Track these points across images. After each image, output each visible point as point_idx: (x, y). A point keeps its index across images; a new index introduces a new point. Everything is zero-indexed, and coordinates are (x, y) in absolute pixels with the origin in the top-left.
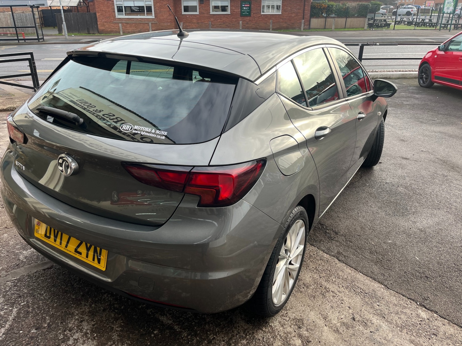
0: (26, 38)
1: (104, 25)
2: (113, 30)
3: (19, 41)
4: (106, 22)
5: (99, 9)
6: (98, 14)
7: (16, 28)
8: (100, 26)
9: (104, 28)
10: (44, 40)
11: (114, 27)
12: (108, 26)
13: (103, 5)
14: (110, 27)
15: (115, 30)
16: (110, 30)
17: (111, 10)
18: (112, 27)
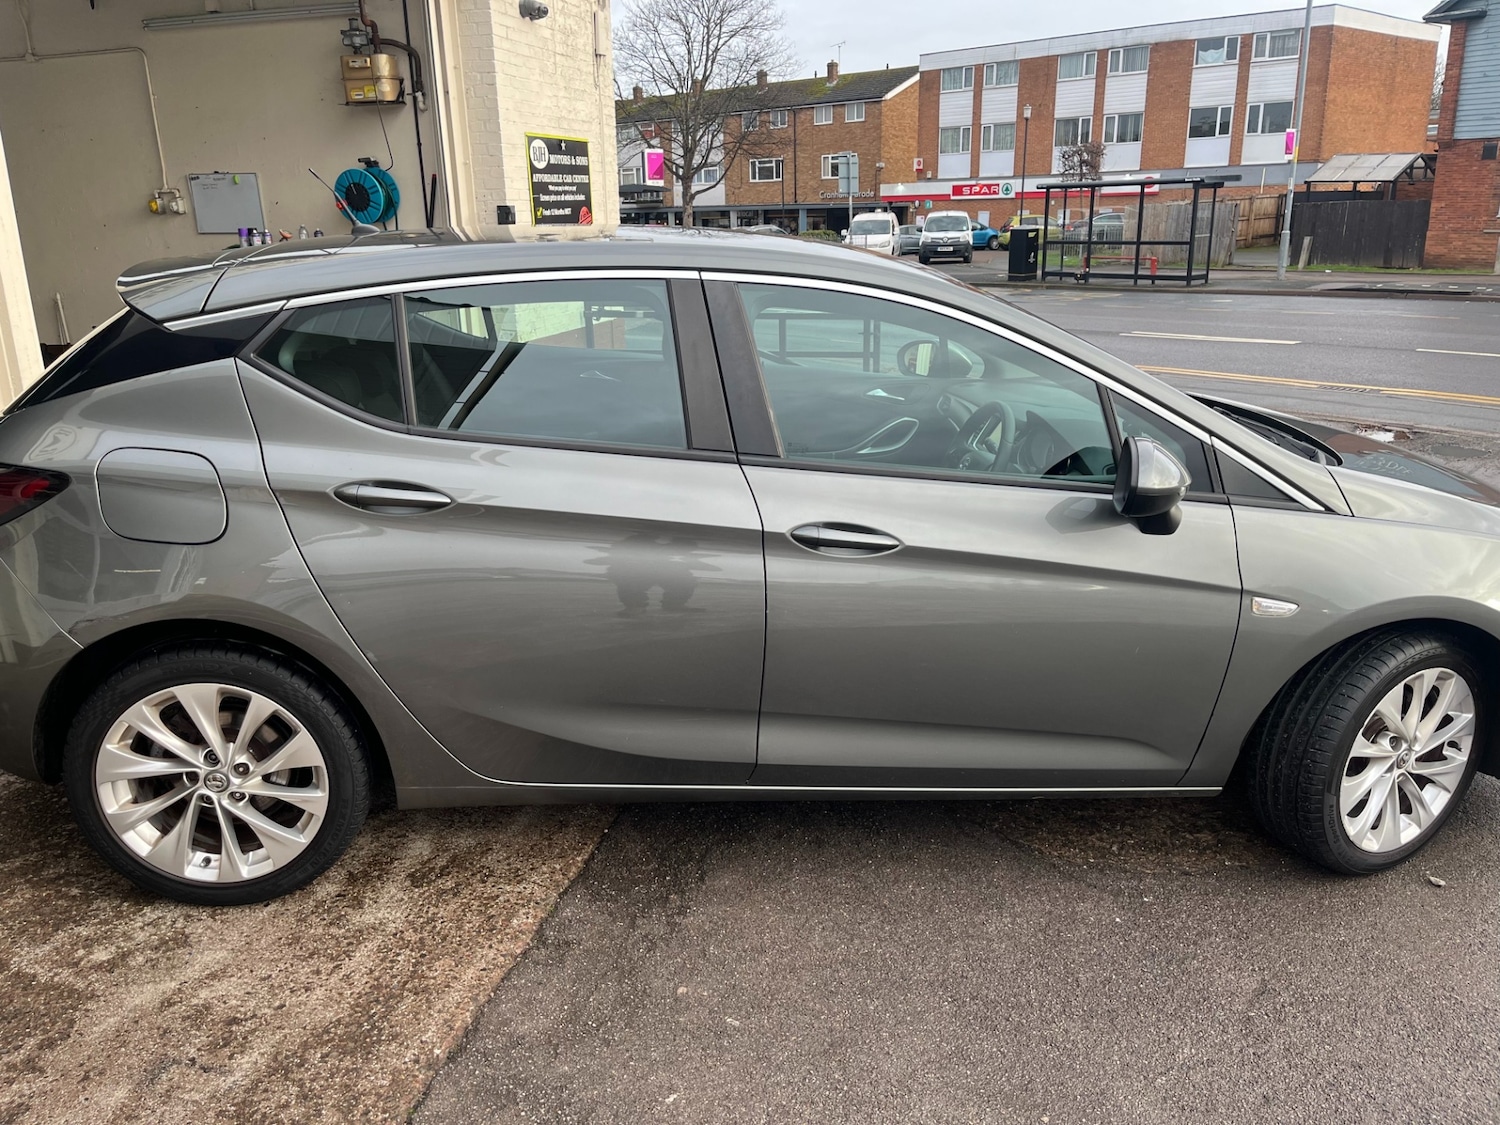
0: (1158, 274)
1: (1447, 241)
2: (1476, 256)
3: (1136, 282)
4: (1455, 231)
5: (1445, 189)
6: (1434, 206)
7: (1139, 243)
8: (1432, 242)
9: (1446, 251)
10: (1206, 282)
11: (1480, 249)
12: (1460, 243)
13: (1461, 176)
14: (1467, 246)
15: (1484, 257)
16: (1463, 256)
17: (1488, 192)
18: (1475, 248)
